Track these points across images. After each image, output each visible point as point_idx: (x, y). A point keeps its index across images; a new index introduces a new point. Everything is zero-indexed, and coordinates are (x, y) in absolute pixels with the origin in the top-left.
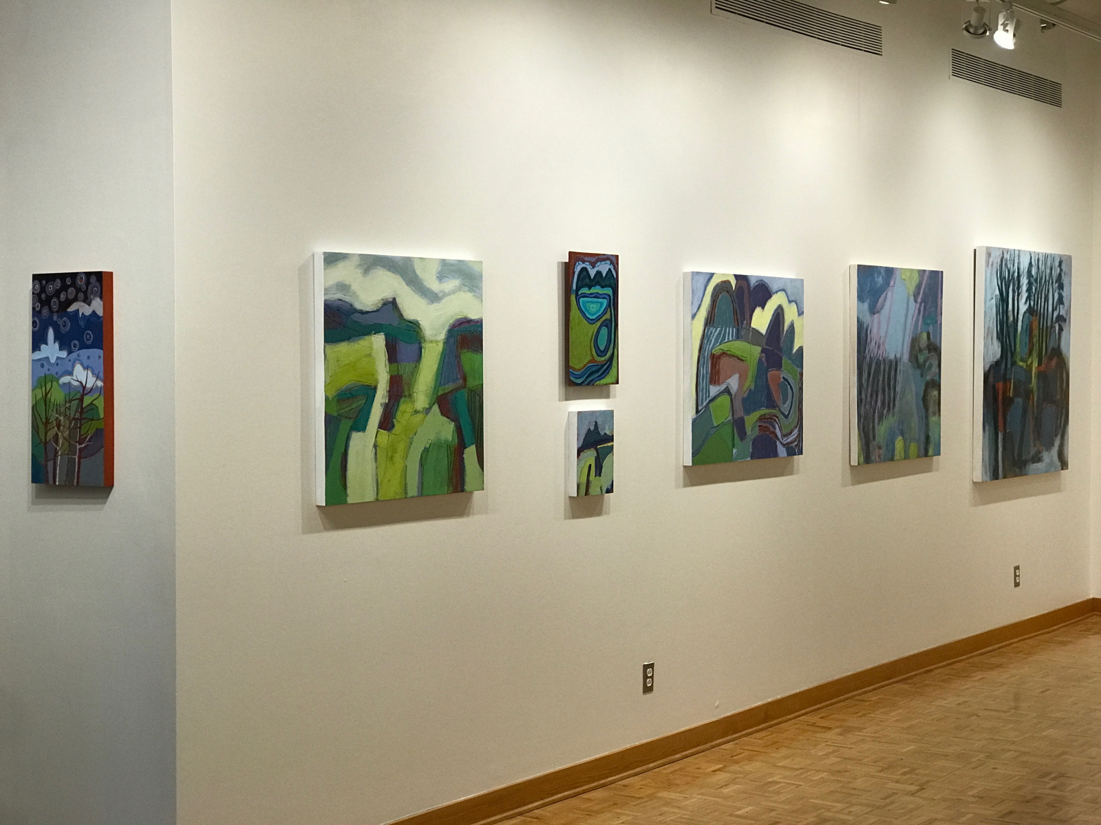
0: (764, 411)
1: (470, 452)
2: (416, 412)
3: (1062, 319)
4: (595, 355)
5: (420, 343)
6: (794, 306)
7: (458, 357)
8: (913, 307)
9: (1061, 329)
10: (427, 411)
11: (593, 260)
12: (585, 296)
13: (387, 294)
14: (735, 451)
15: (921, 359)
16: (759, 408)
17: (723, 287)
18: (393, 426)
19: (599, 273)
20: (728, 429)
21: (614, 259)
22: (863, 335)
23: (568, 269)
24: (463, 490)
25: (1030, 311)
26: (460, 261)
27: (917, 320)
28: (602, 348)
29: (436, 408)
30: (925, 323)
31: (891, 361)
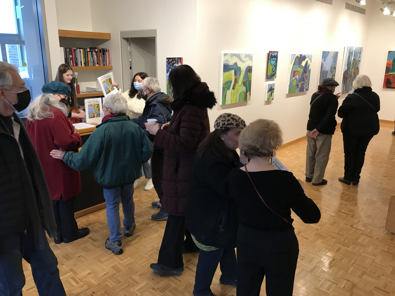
0: (302, 82)
1: (248, 93)
2: (239, 86)
3: (359, 61)
4: (272, 72)
5: (240, 72)
6: (310, 60)
7: (247, 74)
8: (332, 59)
9: (359, 63)
10: (241, 85)
11: (273, 52)
12: (271, 60)
13: (235, 62)
14: (296, 90)
15: (332, 70)
16: (301, 81)
17: (297, 57)
18: (235, 89)
19: (274, 55)
20: (296, 86)
21: (277, 52)
22: (322, 66)
23: (269, 54)
24: (246, 101)
25: (354, 59)
26: (249, 54)
27: (333, 62)
28: (274, 71)
29: (243, 85)
30: (334, 63)
31: (327, 71)
